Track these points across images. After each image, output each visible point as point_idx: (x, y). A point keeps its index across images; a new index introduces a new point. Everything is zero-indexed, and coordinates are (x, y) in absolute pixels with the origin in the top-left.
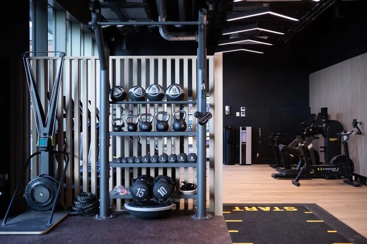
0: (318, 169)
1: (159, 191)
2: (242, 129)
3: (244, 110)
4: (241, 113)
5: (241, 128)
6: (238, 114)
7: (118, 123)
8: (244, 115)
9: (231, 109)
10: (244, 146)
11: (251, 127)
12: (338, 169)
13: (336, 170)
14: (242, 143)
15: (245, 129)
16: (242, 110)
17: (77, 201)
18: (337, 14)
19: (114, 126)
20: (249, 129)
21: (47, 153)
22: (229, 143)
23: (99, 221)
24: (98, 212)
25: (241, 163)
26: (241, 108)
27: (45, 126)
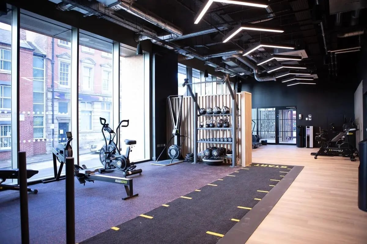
0: (329, 150)
1: (214, 153)
2: (307, 128)
3: (311, 117)
4: (309, 118)
5: (306, 126)
6: (307, 119)
7: (202, 124)
8: (311, 120)
9: (302, 116)
10: (308, 137)
11: (313, 126)
12: (342, 150)
13: (341, 151)
14: (307, 135)
15: (309, 128)
16: (309, 117)
17: (187, 156)
18: (325, 63)
19: (200, 125)
20: (311, 128)
21: (176, 136)
22: (299, 135)
23: (193, 164)
24: (193, 161)
25: (306, 147)
26: (309, 115)
27: (176, 125)
